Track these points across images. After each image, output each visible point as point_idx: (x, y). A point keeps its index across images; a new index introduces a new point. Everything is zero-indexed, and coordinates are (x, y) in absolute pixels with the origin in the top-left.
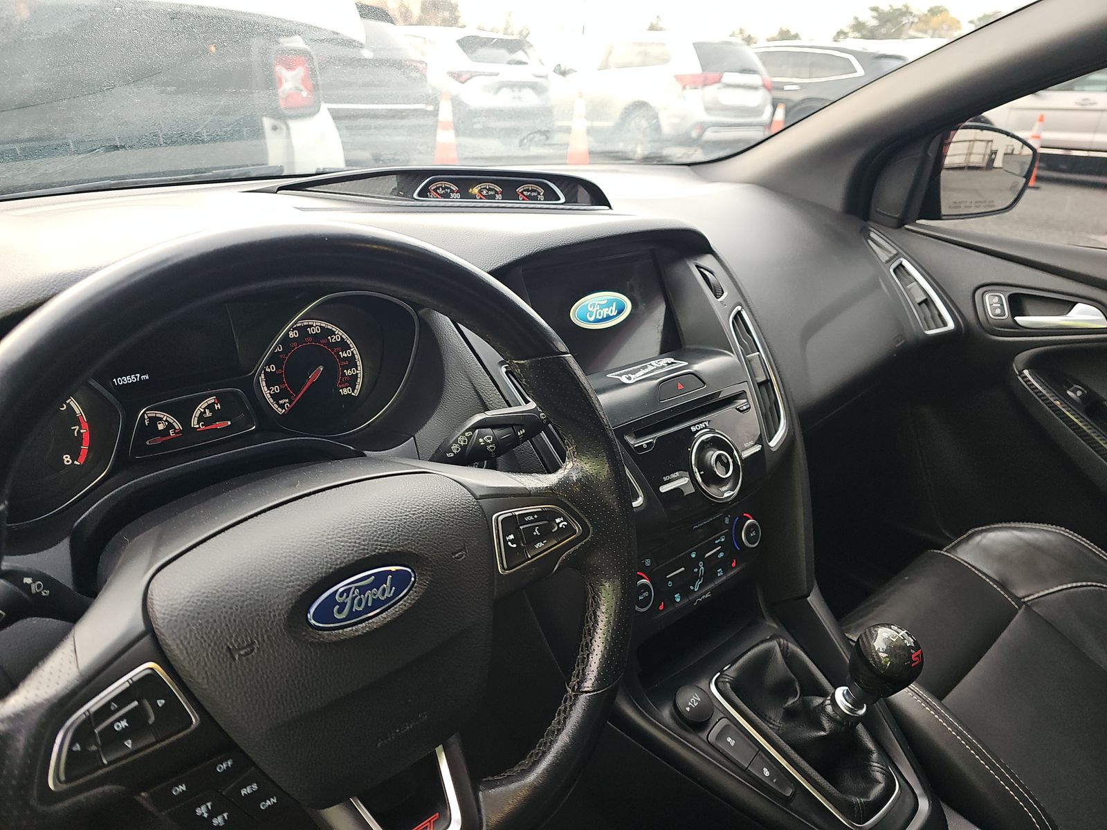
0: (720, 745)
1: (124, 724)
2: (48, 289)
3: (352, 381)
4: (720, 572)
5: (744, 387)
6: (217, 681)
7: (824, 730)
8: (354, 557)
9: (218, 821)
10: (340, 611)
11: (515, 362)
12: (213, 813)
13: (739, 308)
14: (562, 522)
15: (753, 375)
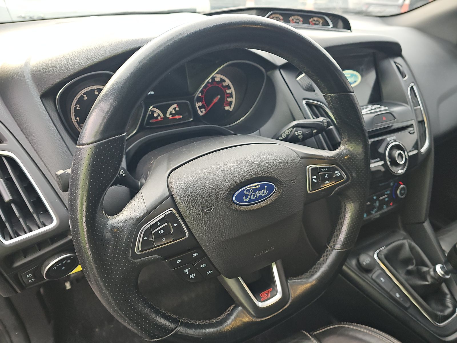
0: (378, 281)
1: (162, 231)
2: (128, 46)
3: (230, 104)
4: (385, 207)
5: (413, 122)
6: (196, 220)
7: (428, 281)
8: (252, 176)
9: (192, 276)
10: (246, 198)
11: (329, 95)
12: (190, 273)
13: (413, 84)
14: (338, 173)
15: (417, 117)
